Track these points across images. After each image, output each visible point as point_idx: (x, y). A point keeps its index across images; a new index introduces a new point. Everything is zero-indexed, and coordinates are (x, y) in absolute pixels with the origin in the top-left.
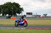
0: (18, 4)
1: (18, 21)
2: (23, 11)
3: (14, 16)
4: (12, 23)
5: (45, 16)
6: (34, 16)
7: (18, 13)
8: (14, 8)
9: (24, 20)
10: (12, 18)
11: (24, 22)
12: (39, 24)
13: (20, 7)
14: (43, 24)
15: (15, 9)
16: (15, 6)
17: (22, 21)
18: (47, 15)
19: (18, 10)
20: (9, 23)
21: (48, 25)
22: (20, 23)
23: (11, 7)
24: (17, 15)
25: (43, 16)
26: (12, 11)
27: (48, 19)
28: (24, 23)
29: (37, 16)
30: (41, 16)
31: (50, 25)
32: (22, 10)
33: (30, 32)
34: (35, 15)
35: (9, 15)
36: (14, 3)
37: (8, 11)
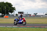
3: (7, 15)
4: (5, 22)
5: (35, 15)
7: (10, 12)
8: (7, 7)
9: (23, 19)
10: (5, 17)
11: (23, 21)
12: (30, 22)
13: (12, 6)
14: (33, 22)
15: (8, 8)
16: (8, 6)
17: (21, 20)
18: (37, 14)
19: (11, 9)
20: (2, 22)
21: (38, 23)
22: (19, 22)
23: (4, 6)
25: (33, 15)
27: (38, 18)
29: (28, 15)
30: (32, 15)
31: (40, 23)
32: (14, 9)
33: (21, 30)
34: (26, 14)
35: (2, 14)
36: (7, 3)
37: (1, 10)
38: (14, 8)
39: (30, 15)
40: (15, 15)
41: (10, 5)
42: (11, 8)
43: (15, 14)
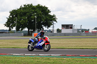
0: (47, 8)
1: (33, 41)
2: (55, 21)
3: (38, 31)
6: (76, 32)
7: (45, 26)
8: (38, 15)
12: (86, 46)
13: (49, 14)
14: (93, 46)
15: (41, 17)
16: (40, 12)
17: (41, 41)
19: (46, 20)
23: (33, 13)
24: (43, 29)
26: (34, 21)
28: (44, 45)
30: (90, 31)
32: (53, 19)
34: (78, 30)
35: (29, 30)
36: (39, 7)
37: (27, 21)
38: (53, 16)
39: (87, 31)
40: (55, 32)
41: (46, 10)
42: (47, 17)
43: (55, 29)
